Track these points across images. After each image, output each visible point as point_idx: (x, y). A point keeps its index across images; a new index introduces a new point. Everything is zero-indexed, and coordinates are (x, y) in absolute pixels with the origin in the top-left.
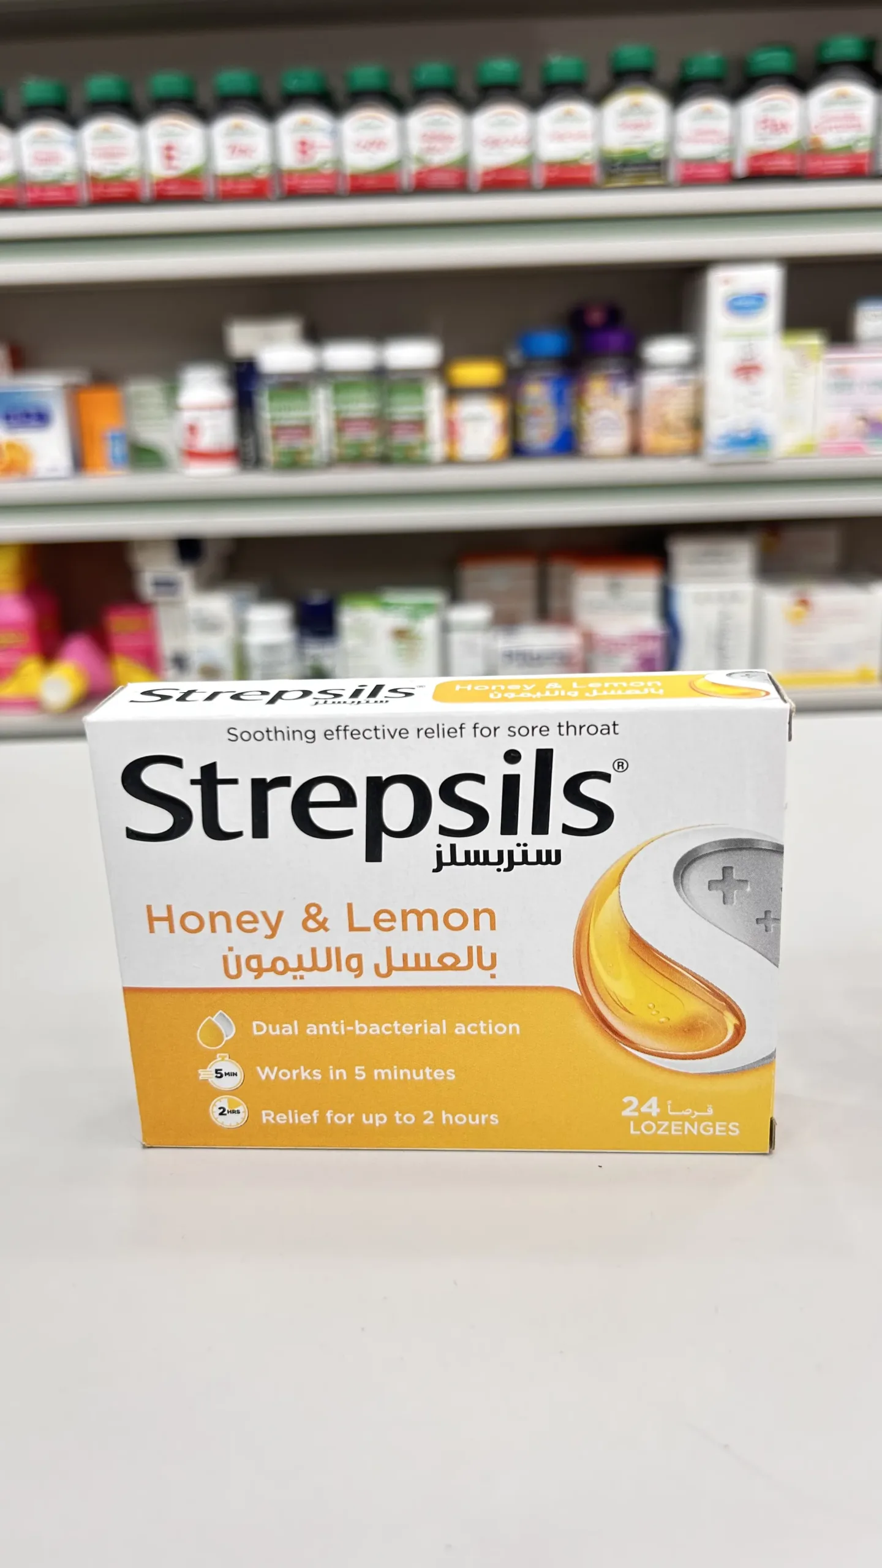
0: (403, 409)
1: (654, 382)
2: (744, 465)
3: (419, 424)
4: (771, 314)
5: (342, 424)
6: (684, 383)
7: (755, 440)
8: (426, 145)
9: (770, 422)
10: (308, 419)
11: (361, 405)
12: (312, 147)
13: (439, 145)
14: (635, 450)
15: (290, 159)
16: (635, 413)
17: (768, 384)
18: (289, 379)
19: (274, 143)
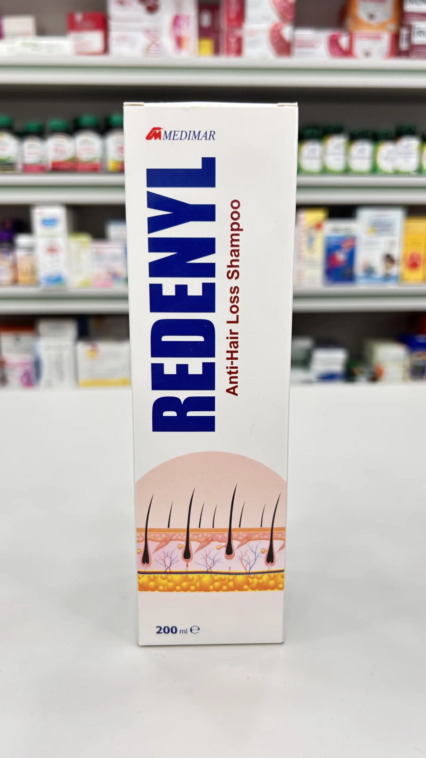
1: (20, 254)
2: (55, 289)
4: (62, 226)
6: (29, 255)
7: (58, 280)
9: (65, 273)
14: (15, 282)
16: (14, 266)
17: (62, 256)
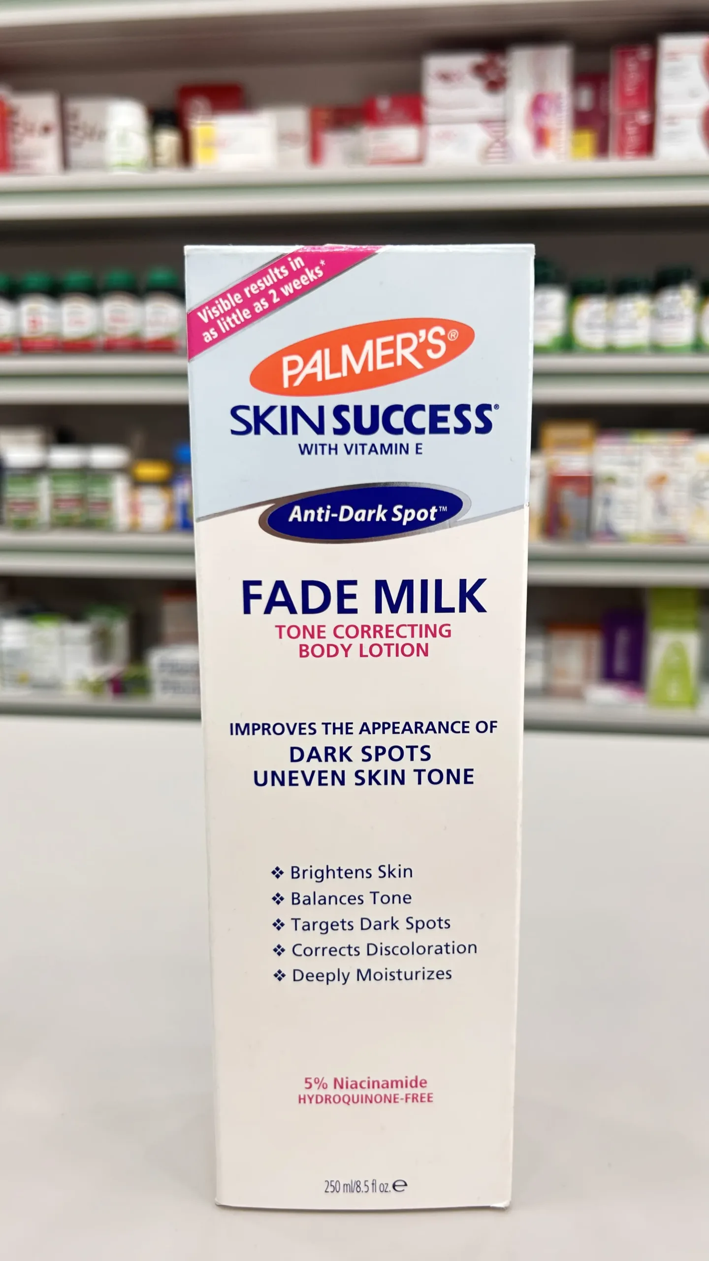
0: (97, 492)
3: (106, 504)
5: (57, 501)
8: (112, 324)
10: (33, 498)
11: (69, 489)
12: (41, 323)
13: (119, 325)
15: (26, 329)
18: (22, 472)
19: (18, 319)
